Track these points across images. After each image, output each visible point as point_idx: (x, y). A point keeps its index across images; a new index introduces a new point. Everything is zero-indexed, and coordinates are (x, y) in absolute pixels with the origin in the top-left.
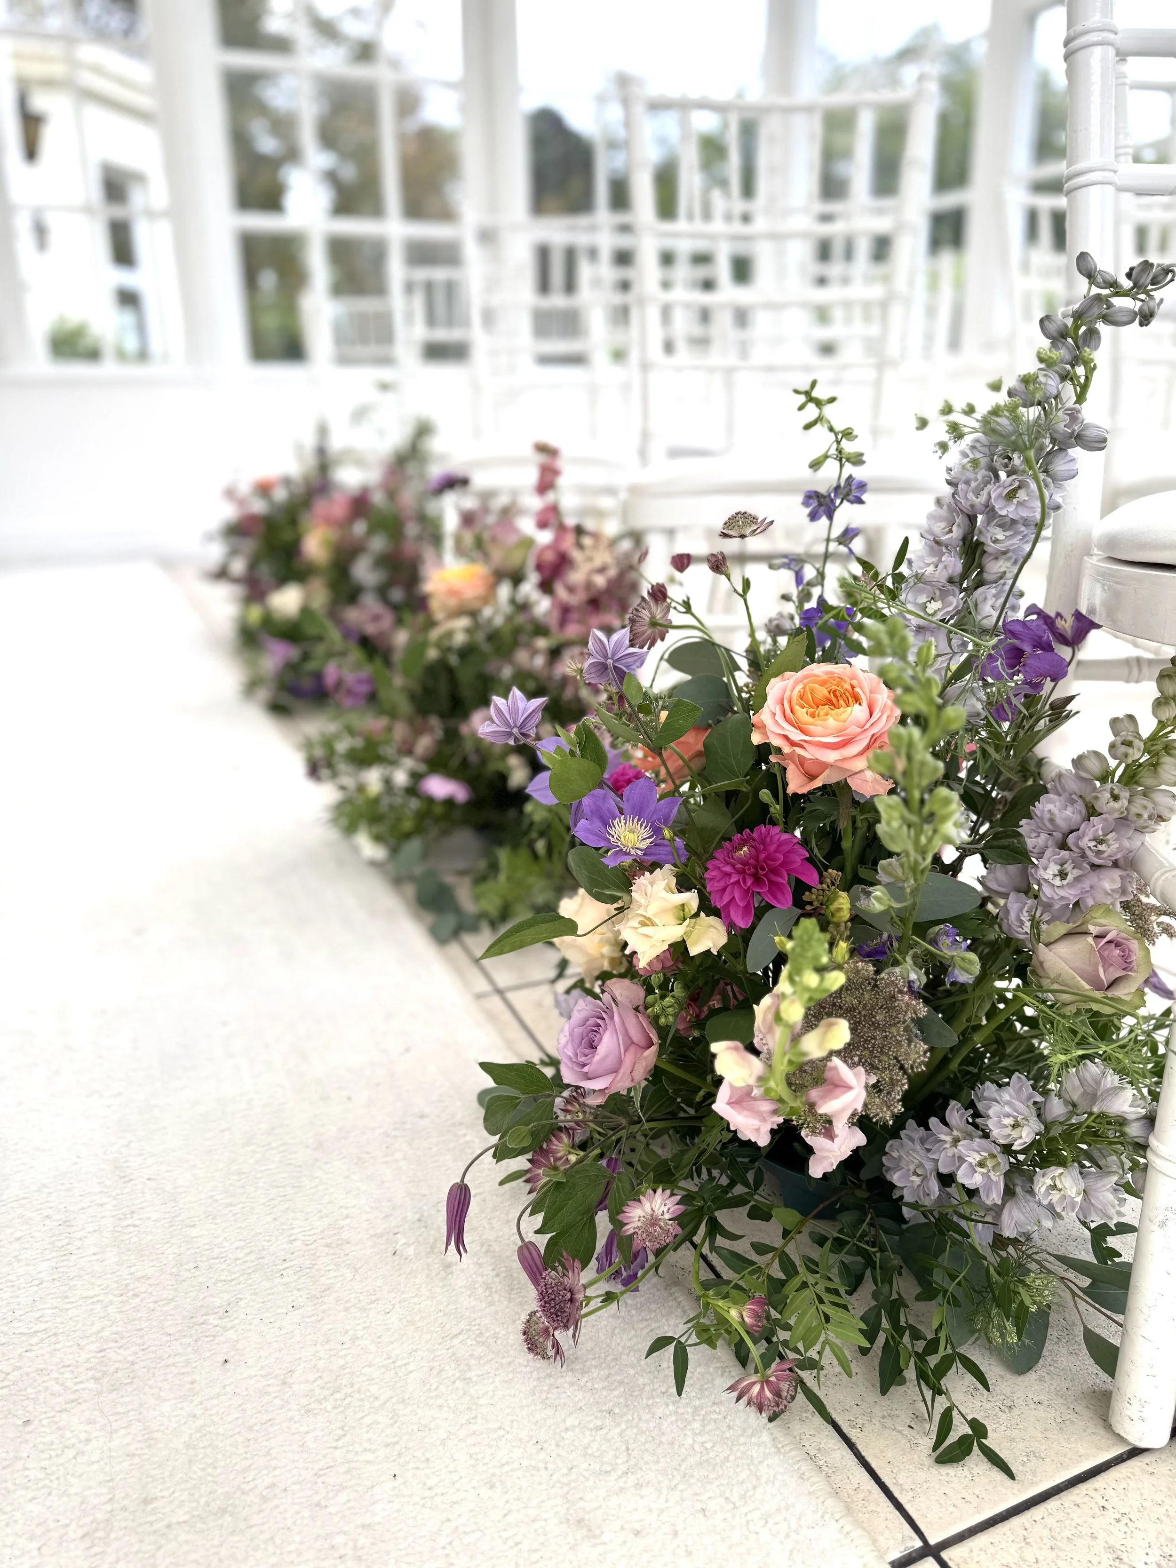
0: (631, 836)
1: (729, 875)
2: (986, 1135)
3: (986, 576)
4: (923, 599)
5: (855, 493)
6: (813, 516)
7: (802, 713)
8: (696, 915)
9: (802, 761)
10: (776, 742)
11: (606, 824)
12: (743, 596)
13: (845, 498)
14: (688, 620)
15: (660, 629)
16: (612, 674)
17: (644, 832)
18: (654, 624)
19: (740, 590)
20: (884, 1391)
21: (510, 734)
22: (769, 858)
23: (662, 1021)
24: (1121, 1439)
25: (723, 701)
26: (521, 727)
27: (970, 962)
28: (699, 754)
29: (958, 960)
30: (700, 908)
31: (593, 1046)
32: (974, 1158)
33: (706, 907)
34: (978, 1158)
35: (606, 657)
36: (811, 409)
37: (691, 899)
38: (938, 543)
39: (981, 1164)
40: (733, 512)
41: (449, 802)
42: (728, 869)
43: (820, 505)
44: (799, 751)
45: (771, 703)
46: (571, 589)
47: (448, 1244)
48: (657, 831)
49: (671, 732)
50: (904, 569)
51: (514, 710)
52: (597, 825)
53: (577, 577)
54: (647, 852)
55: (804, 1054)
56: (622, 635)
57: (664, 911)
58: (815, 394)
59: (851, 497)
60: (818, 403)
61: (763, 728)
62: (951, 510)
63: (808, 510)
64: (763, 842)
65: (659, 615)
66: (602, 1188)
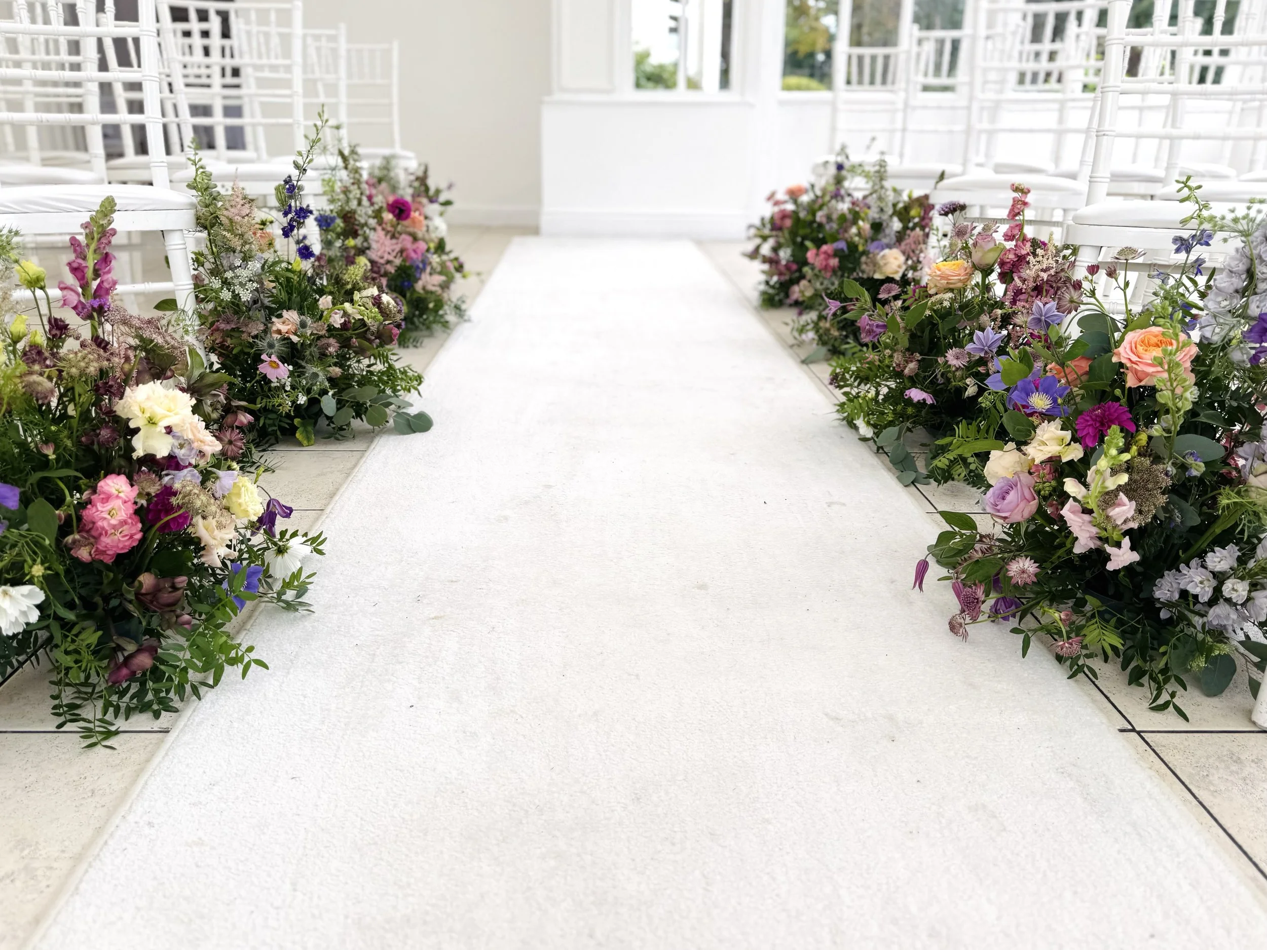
0: (1040, 402)
1: (1087, 421)
2: (1206, 568)
3: (1257, 290)
4: (1220, 299)
5: (1205, 239)
6: (1178, 251)
7: (1140, 349)
8: (1069, 444)
9: (1136, 372)
10: (1124, 361)
11: (1028, 395)
12: (1124, 290)
13: (1199, 243)
14: (1092, 300)
15: (1075, 305)
16: (1043, 324)
17: (1048, 402)
18: (1072, 301)
19: (1122, 287)
20: (1130, 684)
21: (983, 350)
22: (1110, 414)
23: (1042, 493)
24: (1254, 723)
25: (1105, 345)
26: (989, 347)
27: (1199, 466)
28: (1086, 373)
29: (1194, 465)
30: (1071, 440)
31: (1004, 498)
32: (1198, 579)
33: (1074, 439)
34: (1200, 579)
35: (1041, 315)
36: (1186, 192)
37: (1068, 435)
38: (1231, 272)
39: (1201, 583)
40: (1124, 246)
41: (922, 404)
42: (1088, 418)
43: (1182, 245)
44: (1135, 366)
45: (1125, 343)
46: (1024, 281)
47: (914, 587)
48: (1055, 401)
49: (1071, 355)
50: (1212, 283)
51: (986, 338)
52: (1024, 395)
53: (1029, 273)
54: (1048, 410)
55: (1106, 488)
56: (1052, 304)
57: (1052, 439)
58: (1188, 184)
59: (1202, 241)
60: (1190, 188)
61: (1119, 354)
62: (1242, 256)
63: (1175, 247)
64: (1109, 408)
65: (1075, 297)
66: (998, 569)
